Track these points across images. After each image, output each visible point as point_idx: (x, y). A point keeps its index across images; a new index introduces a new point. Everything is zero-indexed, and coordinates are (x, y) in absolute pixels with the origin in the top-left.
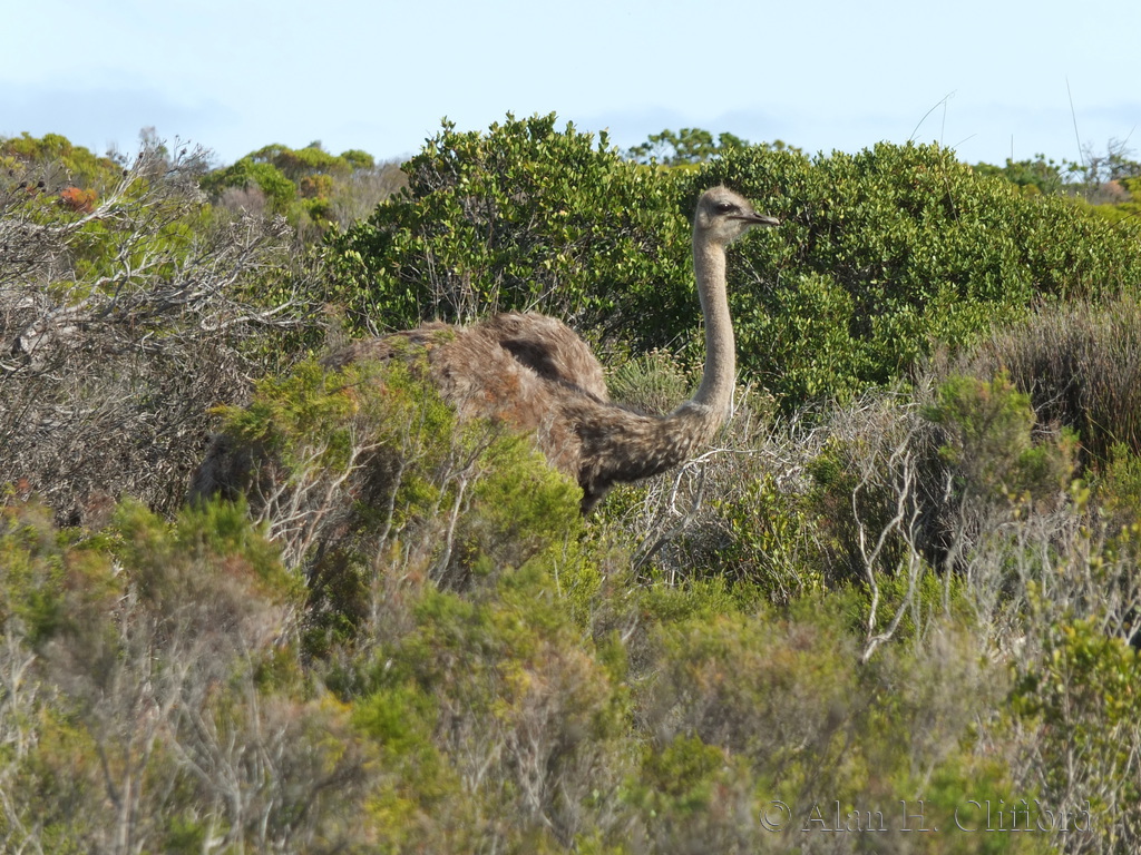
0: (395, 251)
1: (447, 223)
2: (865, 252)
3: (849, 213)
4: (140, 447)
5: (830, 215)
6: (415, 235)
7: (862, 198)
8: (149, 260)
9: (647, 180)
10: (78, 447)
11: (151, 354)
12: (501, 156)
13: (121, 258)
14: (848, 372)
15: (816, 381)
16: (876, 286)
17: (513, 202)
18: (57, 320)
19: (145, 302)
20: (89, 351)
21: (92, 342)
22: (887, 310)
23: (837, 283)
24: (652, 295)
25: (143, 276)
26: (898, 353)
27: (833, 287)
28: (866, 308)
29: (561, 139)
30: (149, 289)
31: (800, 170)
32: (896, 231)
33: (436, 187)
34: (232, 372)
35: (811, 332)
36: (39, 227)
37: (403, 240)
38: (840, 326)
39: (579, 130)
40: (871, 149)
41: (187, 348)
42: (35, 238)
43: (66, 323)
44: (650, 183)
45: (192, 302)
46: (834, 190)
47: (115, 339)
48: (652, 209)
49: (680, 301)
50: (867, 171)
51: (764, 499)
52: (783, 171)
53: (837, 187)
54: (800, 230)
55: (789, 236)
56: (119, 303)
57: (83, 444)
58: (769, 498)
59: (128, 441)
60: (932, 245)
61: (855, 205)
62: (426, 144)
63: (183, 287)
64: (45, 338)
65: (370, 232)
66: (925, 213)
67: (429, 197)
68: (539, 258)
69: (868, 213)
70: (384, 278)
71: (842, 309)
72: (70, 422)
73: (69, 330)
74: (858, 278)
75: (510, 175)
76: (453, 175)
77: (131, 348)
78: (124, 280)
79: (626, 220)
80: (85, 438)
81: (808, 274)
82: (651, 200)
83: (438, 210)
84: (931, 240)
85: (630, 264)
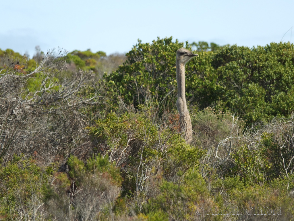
0: (124, 81)
1: (140, 72)
2: (268, 76)
3: (263, 64)
4: (51, 142)
5: (257, 65)
6: (130, 75)
7: (267, 60)
8: (51, 85)
9: (201, 56)
10: (32, 143)
11: (53, 114)
12: (156, 50)
13: (43, 85)
14: (265, 113)
15: (255, 116)
16: (272, 86)
17: (160, 64)
18: (24, 104)
19: (51, 98)
20: (34, 113)
21: (35, 111)
22: (276, 93)
23: (260, 86)
24: (203, 91)
25: (49, 90)
26: (280, 107)
27: (259, 87)
28: (269, 93)
29: (174, 45)
30: (52, 94)
31: (248, 52)
32: (278, 69)
33: (136, 60)
34: (78, 119)
35: (253, 101)
36: (18, 76)
37: (127, 77)
38: (262, 99)
39: (180, 42)
40: (269, 45)
41: (64, 111)
42: (17, 80)
43: (27, 105)
44: (202, 57)
45: (65, 98)
46: (258, 57)
47: (42, 109)
48: (203, 65)
49: (212, 93)
50: (268, 51)
51: (244, 152)
52: (242, 52)
53: (260, 57)
54: (248, 70)
55: (245, 72)
56: (43, 98)
57: (34, 142)
58: (246, 152)
59: (47, 140)
60: (289, 73)
61: (265, 61)
62: (133, 47)
63: (62, 93)
64: (21, 110)
65: (117, 75)
66: (286, 63)
67: (134, 64)
68: (169, 81)
69: (269, 64)
70: (122, 89)
71: (262, 94)
72: (29, 135)
73: (28, 107)
74: (266, 84)
75: (159, 56)
76: (141, 56)
77: (47, 112)
78: (44, 91)
79: (195, 69)
80: (34, 140)
81: (251, 83)
82: (202, 63)
83: (137, 68)
84: (288, 72)
85: (196, 82)
